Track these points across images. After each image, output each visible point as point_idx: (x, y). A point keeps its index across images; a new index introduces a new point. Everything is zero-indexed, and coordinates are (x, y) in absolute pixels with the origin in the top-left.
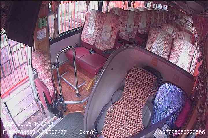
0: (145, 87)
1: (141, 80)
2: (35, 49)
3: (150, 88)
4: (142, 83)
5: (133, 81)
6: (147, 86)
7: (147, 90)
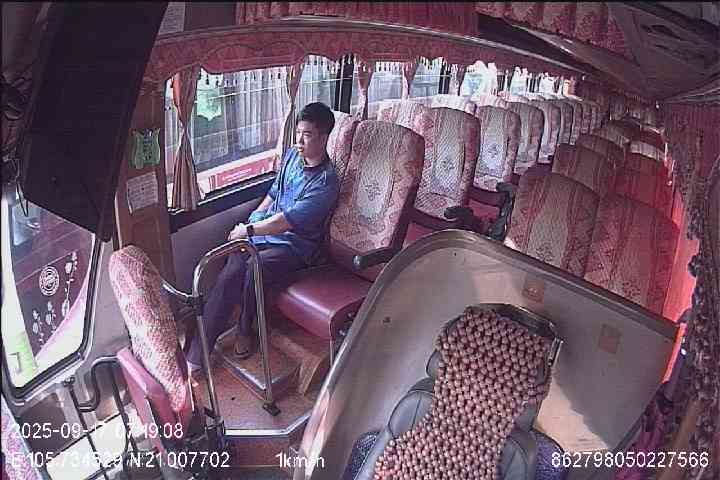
0: (507, 377)
1: (495, 356)
2: (120, 242)
3: (527, 379)
4: (496, 365)
5: (465, 361)
6: (513, 374)
7: (513, 390)
